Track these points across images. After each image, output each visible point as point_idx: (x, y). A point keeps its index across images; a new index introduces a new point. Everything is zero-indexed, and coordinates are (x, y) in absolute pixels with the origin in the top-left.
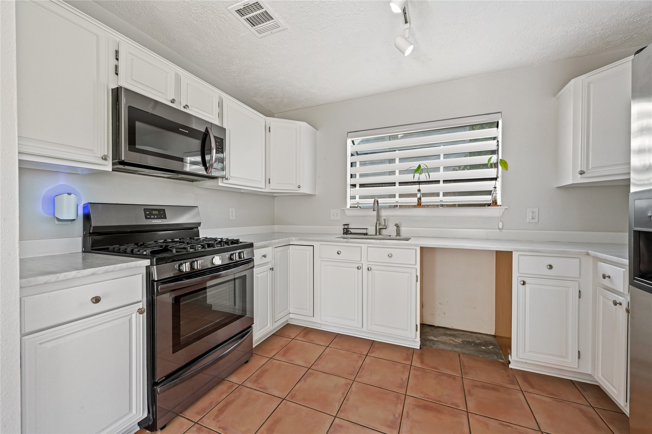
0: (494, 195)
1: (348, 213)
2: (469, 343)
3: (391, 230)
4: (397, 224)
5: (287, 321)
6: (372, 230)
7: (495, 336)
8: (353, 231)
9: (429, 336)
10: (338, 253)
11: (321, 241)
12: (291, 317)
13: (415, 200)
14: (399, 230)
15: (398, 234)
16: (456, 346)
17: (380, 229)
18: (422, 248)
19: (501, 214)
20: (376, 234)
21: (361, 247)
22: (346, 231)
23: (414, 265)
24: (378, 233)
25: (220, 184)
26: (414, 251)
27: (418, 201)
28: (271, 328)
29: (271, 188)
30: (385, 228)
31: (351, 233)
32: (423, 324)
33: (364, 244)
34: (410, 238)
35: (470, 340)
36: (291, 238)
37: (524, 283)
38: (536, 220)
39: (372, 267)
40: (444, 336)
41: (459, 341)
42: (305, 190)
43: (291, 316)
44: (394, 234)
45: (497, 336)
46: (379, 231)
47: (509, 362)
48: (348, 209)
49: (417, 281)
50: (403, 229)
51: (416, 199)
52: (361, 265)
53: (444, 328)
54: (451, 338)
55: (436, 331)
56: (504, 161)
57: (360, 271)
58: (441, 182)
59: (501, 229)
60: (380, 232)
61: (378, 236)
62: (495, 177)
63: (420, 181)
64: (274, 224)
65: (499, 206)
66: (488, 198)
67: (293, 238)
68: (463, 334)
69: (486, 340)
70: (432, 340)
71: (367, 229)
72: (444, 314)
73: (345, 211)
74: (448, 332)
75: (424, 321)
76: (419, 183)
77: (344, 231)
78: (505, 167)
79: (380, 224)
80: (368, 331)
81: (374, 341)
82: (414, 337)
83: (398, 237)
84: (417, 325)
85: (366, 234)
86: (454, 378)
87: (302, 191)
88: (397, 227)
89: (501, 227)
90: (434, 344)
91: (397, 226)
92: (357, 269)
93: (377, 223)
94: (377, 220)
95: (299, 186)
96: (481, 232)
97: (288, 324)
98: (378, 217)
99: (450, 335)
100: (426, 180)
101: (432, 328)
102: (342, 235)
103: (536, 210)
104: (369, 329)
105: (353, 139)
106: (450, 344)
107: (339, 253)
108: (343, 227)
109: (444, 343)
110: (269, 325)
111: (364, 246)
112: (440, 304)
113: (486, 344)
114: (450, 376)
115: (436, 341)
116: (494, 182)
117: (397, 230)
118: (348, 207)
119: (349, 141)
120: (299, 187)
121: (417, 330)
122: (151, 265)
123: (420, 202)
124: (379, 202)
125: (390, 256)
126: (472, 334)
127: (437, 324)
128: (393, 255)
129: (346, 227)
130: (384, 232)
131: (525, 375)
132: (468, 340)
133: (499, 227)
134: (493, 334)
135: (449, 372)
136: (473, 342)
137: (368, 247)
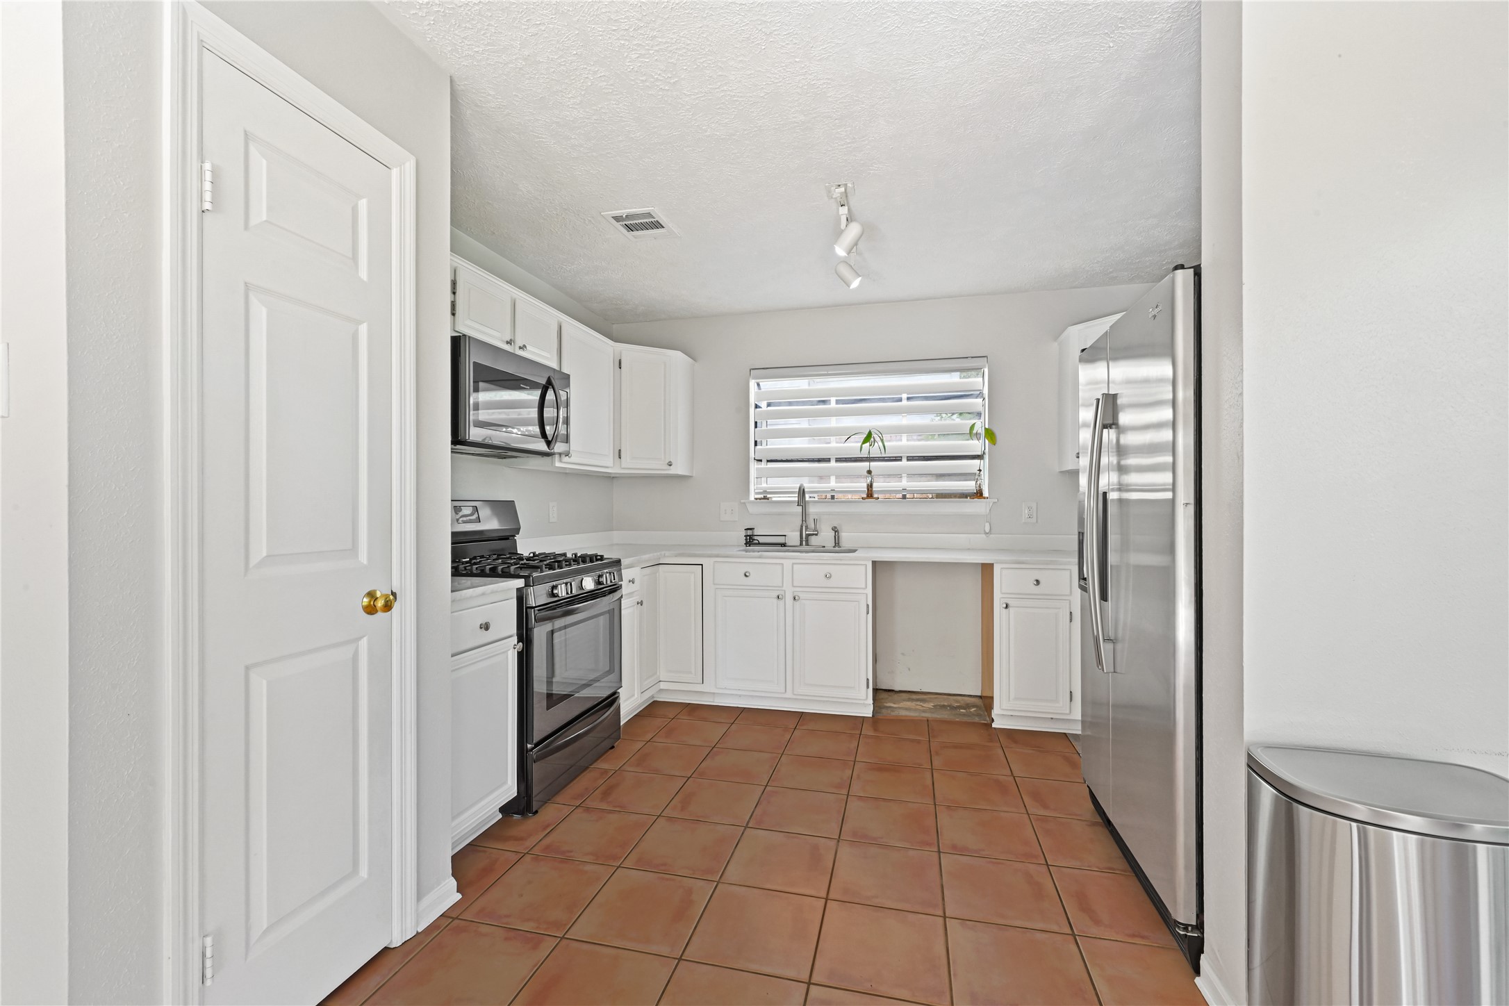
0: (978, 483)
1: (751, 509)
2: (944, 706)
3: (826, 537)
4: (835, 527)
5: (653, 697)
6: (793, 538)
7: (980, 697)
8: (762, 540)
9: (886, 703)
10: (746, 576)
11: (717, 556)
12: (661, 688)
13: (863, 486)
14: (838, 537)
15: (837, 543)
16: (924, 711)
17: (808, 535)
18: (874, 563)
19: (988, 511)
20: (801, 544)
21: (783, 564)
22: (750, 541)
23: (864, 589)
24: (804, 542)
25: (558, 464)
26: (864, 567)
27: (868, 490)
28: (640, 701)
29: (623, 466)
30: (816, 535)
31: (759, 544)
32: (877, 689)
33: (786, 560)
34: (857, 550)
35: (946, 704)
36: (663, 553)
37: (1007, 607)
38: (1034, 520)
39: (800, 595)
40: (908, 701)
41: (930, 705)
42: (679, 469)
43: (663, 686)
44: (830, 543)
45: (985, 697)
46: (805, 540)
47: (993, 720)
48: (752, 502)
49: (868, 613)
50: (844, 536)
51: (865, 485)
52: (782, 593)
53: (909, 692)
54: (918, 703)
55: (896, 696)
56: (991, 430)
57: (781, 603)
58: (904, 460)
59: (988, 533)
60: (807, 541)
61: (804, 548)
62: (979, 453)
63: (871, 456)
64: (612, 530)
65: (984, 498)
66: (970, 486)
67: (667, 553)
68: (936, 698)
69: (968, 702)
70: (890, 707)
71: (785, 536)
72: (909, 669)
73: (747, 504)
74: (914, 697)
75: (878, 684)
76: (869, 459)
77: (746, 539)
78: (992, 440)
79: (807, 528)
80: (794, 697)
81: (803, 712)
82: (864, 697)
83: (837, 548)
84: (868, 679)
85: (784, 545)
86: (919, 742)
87: (673, 471)
88: (836, 532)
89: (987, 530)
90: (893, 711)
91: (835, 530)
92: (776, 600)
93: (802, 526)
94: (803, 521)
95: (670, 462)
96: (962, 539)
97: (655, 702)
98: (804, 515)
99: (918, 700)
100: (880, 456)
101: (890, 693)
102: (744, 548)
103: (1034, 506)
104: (795, 693)
105: (758, 381)
106: (916, 710)
107: (747, 574)
108: (744, 533)
109: (906, 709)
110: (636, 696)
111: (787, 563)
112: (903, 654)
113: (967, 706)
114: (913, 741)
115: (896, 708)
116: (977, 462)
117: (835, 537)
118: (752, 498)
119: (753, 384)
120: (670, 464)
121: (868, 687)
122: (525, 586)
123: (871, 491)
124: (806, 490)
125: (828, 577)
126: (950, 697)
127: (897, 688)
128: (832, 575)
129: (749, 533)
130: (813, 540)
131: (1011, 734)
132: (942, 704)
133: (985, 531)
134: (979, 694)
135: (911, 737)
136: (949, 706)
137: (793, 564)
